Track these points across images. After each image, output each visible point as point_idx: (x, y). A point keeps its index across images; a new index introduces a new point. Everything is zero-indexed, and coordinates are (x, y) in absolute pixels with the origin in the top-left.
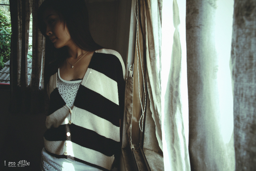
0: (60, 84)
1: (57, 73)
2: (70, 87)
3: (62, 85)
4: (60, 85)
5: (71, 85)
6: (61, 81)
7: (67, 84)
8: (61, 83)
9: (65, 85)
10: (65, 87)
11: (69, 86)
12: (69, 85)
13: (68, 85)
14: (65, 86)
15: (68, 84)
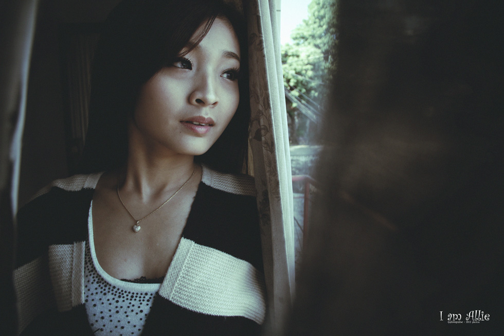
0: (99, 290)
1: (84, 243)
2: (136, 303)
3: (105, 294)
4: (100, 295)
5: (138, 299)
6: (103, 279)
7: (125, 295)
8: (102, 285)
9: (119, 297)
10: (119, 304)
11: (133, 302)
12: (132, 297)
13: (129, 297)
14: (117, 301)
15: (130, 295)
